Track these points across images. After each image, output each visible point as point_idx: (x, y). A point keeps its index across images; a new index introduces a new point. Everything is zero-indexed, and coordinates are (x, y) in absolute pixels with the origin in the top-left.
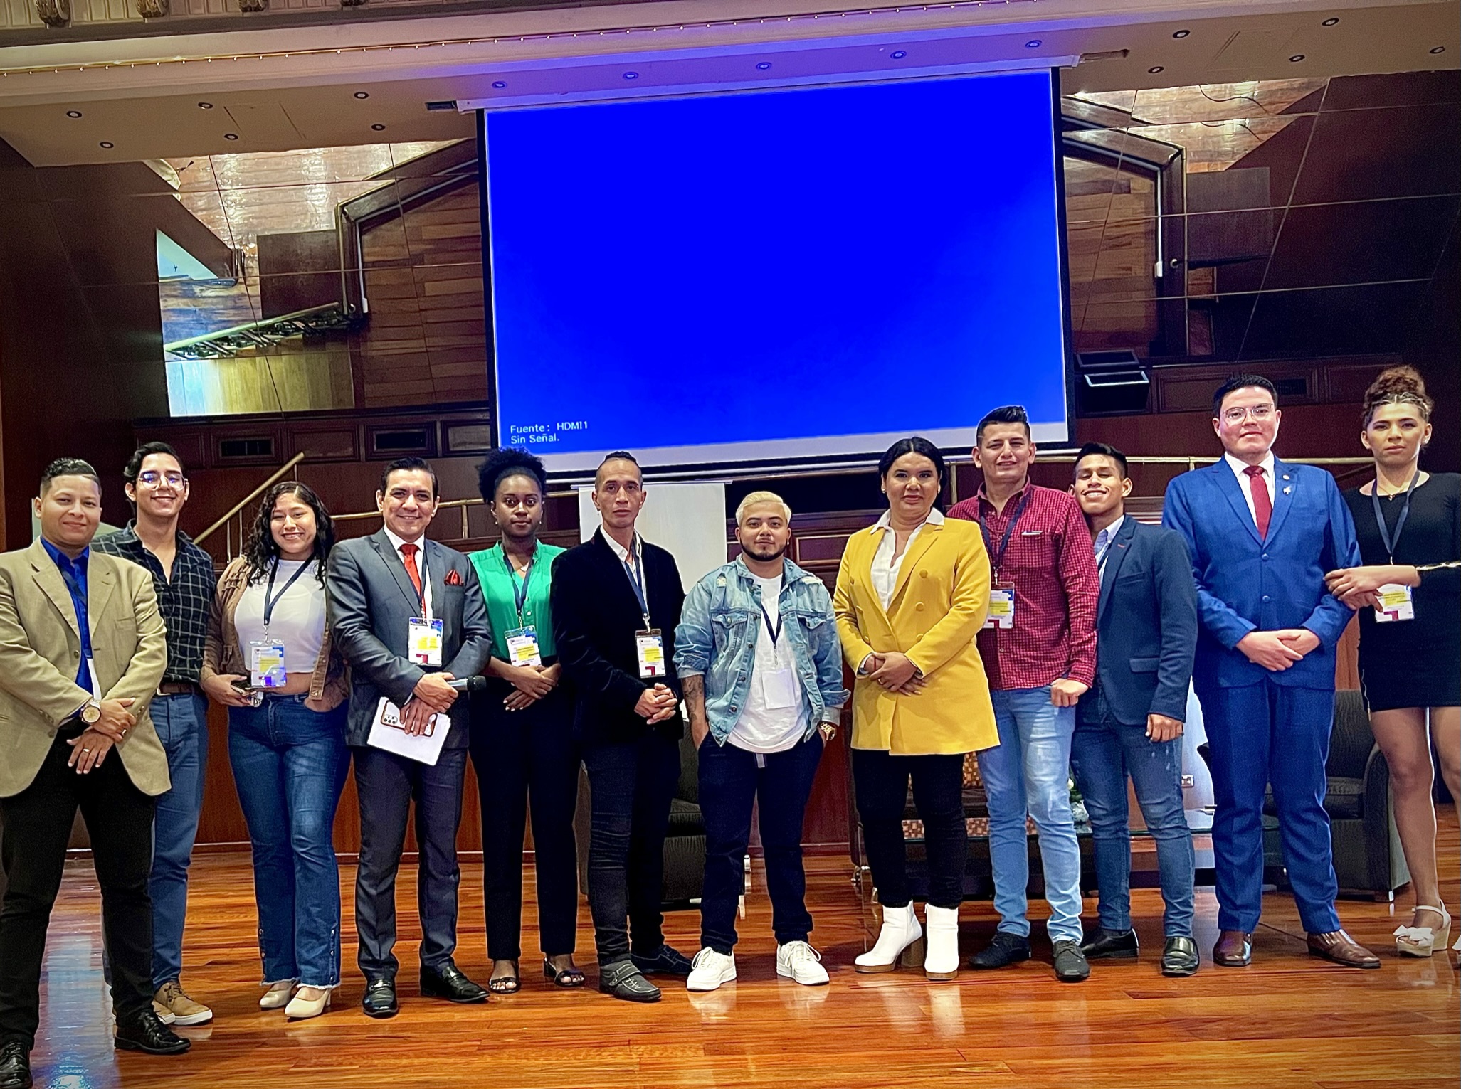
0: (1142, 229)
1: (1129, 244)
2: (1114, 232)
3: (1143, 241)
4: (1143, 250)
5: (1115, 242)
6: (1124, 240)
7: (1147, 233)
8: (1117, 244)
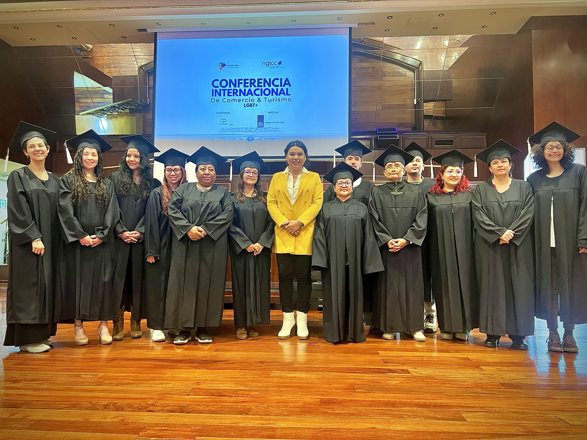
0: (410, 88)
1: (406, 93)
2: (401, 88)
3: (410, 92)
4: (410, 95)
5: (401, 92)
6: (404, 91)
7: (412, 89)
8: (402, 92)
